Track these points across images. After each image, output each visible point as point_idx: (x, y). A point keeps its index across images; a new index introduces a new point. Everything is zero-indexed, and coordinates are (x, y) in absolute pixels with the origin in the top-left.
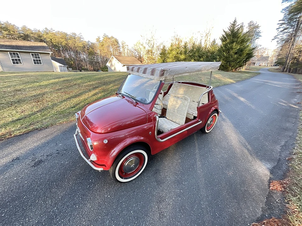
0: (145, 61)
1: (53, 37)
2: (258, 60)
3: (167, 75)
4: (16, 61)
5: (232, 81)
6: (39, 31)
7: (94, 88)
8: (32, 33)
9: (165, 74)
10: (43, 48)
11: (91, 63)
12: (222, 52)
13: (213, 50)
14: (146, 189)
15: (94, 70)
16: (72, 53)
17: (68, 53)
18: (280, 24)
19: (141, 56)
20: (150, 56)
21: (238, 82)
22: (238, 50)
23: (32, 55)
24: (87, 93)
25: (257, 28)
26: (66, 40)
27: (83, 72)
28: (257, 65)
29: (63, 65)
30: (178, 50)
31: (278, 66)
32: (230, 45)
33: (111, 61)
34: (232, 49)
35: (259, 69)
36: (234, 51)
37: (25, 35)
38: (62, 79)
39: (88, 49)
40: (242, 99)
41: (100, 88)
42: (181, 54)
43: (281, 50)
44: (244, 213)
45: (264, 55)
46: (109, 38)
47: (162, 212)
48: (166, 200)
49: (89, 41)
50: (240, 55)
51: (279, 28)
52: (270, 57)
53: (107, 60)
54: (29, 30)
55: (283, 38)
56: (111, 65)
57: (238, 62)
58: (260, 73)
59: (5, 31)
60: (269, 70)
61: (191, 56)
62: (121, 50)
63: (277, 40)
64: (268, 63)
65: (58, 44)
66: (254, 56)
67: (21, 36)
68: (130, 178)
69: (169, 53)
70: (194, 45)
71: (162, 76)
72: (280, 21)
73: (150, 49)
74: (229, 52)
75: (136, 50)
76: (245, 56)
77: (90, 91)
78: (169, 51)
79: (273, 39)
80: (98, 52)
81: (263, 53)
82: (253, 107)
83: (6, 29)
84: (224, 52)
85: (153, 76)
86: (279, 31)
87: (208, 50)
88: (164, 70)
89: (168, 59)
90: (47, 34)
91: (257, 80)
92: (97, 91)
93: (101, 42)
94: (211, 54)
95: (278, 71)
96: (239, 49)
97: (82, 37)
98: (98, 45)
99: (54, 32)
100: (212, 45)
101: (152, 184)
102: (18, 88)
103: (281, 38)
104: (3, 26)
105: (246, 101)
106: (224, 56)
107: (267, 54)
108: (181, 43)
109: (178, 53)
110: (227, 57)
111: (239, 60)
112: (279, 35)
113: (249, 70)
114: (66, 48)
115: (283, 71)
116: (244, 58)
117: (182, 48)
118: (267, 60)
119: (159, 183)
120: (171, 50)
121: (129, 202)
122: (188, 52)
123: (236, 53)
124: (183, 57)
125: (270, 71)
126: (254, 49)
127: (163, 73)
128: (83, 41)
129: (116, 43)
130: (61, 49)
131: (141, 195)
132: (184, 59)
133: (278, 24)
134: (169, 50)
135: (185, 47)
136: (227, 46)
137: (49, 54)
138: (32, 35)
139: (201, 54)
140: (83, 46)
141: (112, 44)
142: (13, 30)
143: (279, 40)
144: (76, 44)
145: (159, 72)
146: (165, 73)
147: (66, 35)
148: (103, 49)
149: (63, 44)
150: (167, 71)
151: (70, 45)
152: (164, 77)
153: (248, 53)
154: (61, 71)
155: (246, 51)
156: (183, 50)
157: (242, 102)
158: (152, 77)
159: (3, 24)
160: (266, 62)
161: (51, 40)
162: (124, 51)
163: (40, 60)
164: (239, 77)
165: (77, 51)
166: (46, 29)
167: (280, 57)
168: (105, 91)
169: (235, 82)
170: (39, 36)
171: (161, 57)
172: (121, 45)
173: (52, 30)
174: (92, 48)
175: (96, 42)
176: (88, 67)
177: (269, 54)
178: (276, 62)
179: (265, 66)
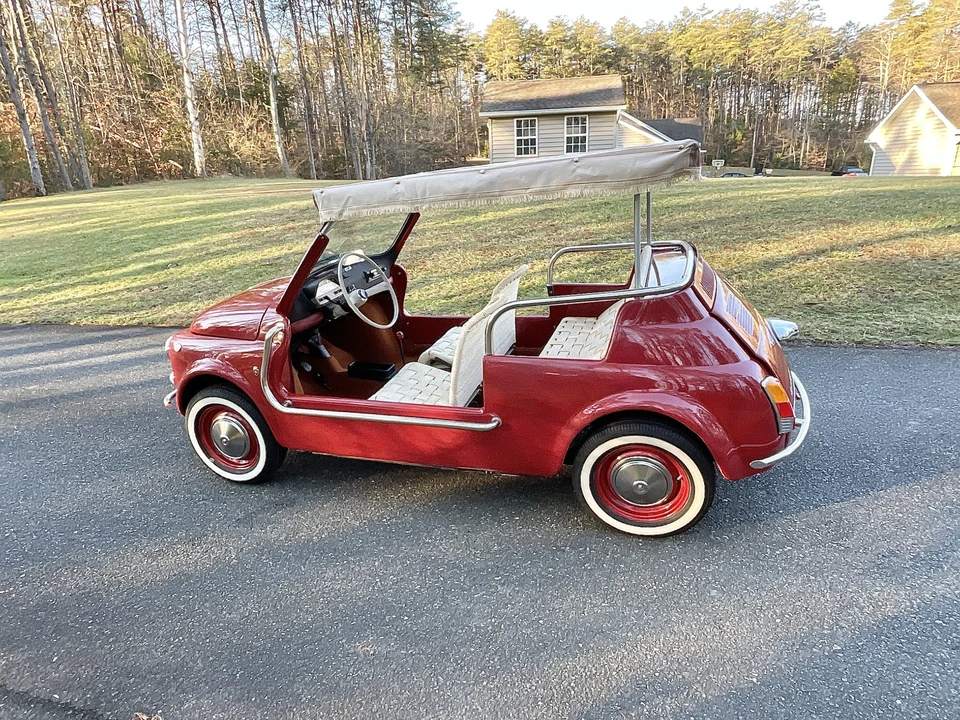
1: (699, 39)
6: (661, 27)
23: (569, 123)
26: (745, 40)
49: (850, 24)
54: (633, 28)
59: (569, 48)
80: (883, 70)
83: (572, 42)
93: (918, 12)
97: (817, 12)
99: (709, 17)
104: (570, 33)
114: (739, 76)
128: (815, 29)
137: (615, 112)
138: (633, 47)
142: (587, 41)
147: (751, 17)
151: (752, 59)
159: (570, 29)
161: (689, 52)
163: (584, 139)
166: (685, 12)
170: (655, 46)
173: (703, 12)
174: (852, 57)
175: (890, 17)
176: (808, 150)
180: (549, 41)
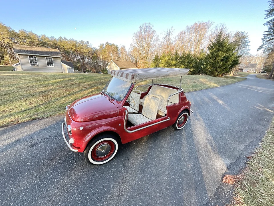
0: (140, 66)
1: (65, 44)
2: (246, 67)
4: (33, 63)
5: (216, 85)
6: (55, 40)
7: (91, 87)
8: (49, 41)
10: (56, 53)
11: (94, 66)
12: (209, 59)
13: (202, 57)
14: (114, 172)
15: (96, 72)
16: (79, 58)
17: (76, 58)
18: (266, 35)
19: (137, 61)
20: (145, 61)
21: (221, 86)
22: (223, 57)
23: (47, 59)
24: (84, 91)
25: (243, 38)
26: (76, 47)
27: (87, 74)
28: (245, 71)
29: (71, 68)
30: (169, 56)
31: (266, 72)
32: (216, 53)
33: (110, 65)
34: (218, 57)
35: (247, 75)
36: (220, 58)
37: (43, 42)
38: (66, 79)
39: (92, 55)
40: (220, 102)
41: (96, 88)
42: (172, 60)
43: (268, 58)
44: (193, 199)
45: (252, 62)
46: (111, 46)
48: (128, 182)
49: (94, 48)
50: (226, 62)
51: (265, 39)
52: (258, 64)
53: (107, 63)
54: (47, 38)
55: (269, 48)
56: (111, 68)
57: (224, 68)
58: (246, 79)
59: (29, 39)
60: (256, 76)
61: (181, 62)
62: (120, 55)
63: (263, 49)
64: (256, 70)
65: (69, 50)
67: (41, 43)
68: (101, 162)
69: (161, 59)
70: (184, 52)
71: (133, 79)
72: (266, 32)
73: (145, 55)
74: (215, 59)
76: (231, 63)
77: (87, 89)
78: (162, 58)
79: (259, 48)
80: (101, 57)
81: (251, 60)
82: (229, 109)
83: (29, 37)
84: (211, 59)
85: (127, 79)
86: (265, 41)
87: (197, 57)
88: (134, 75)
89: (161, 64)
90: (61, 42)
91: (241, 85)
92: (93, 89)
93: (104, 48)
94: (200, 60)
95: (266, 77)
96: (225, 56)
97: (88, 45)
98: (101, 51)
99: (67, 40)
100: (200, 53)
101: (119, 168)
102: (30, 85)
103: (267, 47)
104: (27, 35)
105: (224, 103)
106: (210, 63)
107: (255, 62)
108: (172, 50)
109: (169, 59)
110: (213, 63)
111: (225, 67)
112: (265, 44)
113: (236, 75)
114: (75, 54)
115: (270, 78)
116: (230, 65)
117: (173, 55)
118: (255, 67)
119: (125, 168)
120: (164, 57)
121: (97, 181)
122: (178, 58)
123: (222, 60)
124: (174, 62)
126: (239, 57)
127: (134, 77)
128: (89, 48)
129: (116, 50)
130: (71, 54)
131: (108, 177)
132: (175, 64)
133: (264, 35)
134: (162, 56)
135: (176, 54)
136: (214, 53)
137: (60, 58)
138: (49, 43)
139: (190, 61)
140: (88, 52)
141: (113, 51)
142: (34, 38)
143: (265, 49)
144: (83, 50)
145: (131, 76)
147: (76, 42)
148: (105, 55)
149: (73, 50)
151: (78, 51)
153: (233, 61)
154: (69, 72)
155: (232, 59)
156: (174, 57)
157: (220, 104)
159: (27, 34)
160: (254, 69)
161: (64, 47)
162: (123, 56)
163: (52, 63)
164: (224, 82)
165: (83, 56)
166: (61, 37)
167: (266, 65)
168: (99, 90)
169: (218, 86)
170: (55, 44)
171: (154, 62)
172: (120, 51)
174: (96, 54)
175: (100, 48)
176: (92, 69)
177: (257, 62)
178: (263, 69)
179: (253, 72)
180: (21, 36)
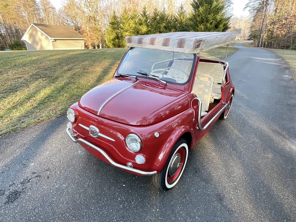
0: (86, 33)
3: (202, 46)
9: (201, 46)
13: (182, 18)
19: (79, 25)
20: (94, 25)
31: (252, 40)
34: (206, 18)
42: (139, 22)
43: (254, 20)
45: (237, 27)
47: (229, 209)
48: (226, 196)
52: (242, 29)
53: (17, 31)
55: (255, 7)
60: (243, 45)
63: (248, 8)
64: (241, 37)
66: (230, 28)
71: (197, 48)
73: (92, 15)
75: (68, 16)
78: (123, 19)
79: (245, 8)
81: (235, 24)
85: (183, 49)
87: (175, 19)
88: (201, 40)
94: (179, 24)
95: (253, 45)
100: (179, 12)
101: (199, 184)
103: (252, 6)
107: (239, 26)
112: (251, 2)
115: (258, 46)
117: (140, 15)
118: (240, 33)
122: (149, 21)
123: (211, 24)
124: (142, 27)
125: (245, 46)
127: (199, 44)
134: (122, 16)
143: (251, 9)
145: (192, 43)
146: (201, 44)
150: (204, 41)
152: (199, 49)
156: (142, 18)
158: (181, 50)
160: (240, 35)
162: (49, 16)
167: (253, 30)
171: (111, 27)
177: (241, 26)
178: (250, 35)
179: (238, 40)
